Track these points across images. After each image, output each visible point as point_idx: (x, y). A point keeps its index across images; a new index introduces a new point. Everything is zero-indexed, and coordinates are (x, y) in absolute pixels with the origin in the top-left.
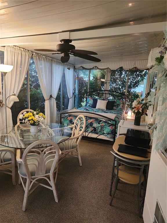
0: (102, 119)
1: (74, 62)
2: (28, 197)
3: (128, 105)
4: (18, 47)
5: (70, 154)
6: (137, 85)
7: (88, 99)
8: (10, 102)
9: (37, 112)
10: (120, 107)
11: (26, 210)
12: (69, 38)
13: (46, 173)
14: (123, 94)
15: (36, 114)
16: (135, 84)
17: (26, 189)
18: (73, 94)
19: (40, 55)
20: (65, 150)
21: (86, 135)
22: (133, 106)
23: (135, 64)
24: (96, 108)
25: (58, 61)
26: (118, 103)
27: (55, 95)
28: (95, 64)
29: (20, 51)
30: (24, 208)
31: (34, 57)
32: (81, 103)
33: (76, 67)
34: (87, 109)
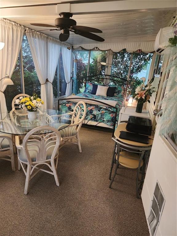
0: (103, 106)
1: (72, 41)
2: (30, 181)
3: (129, 91)
4: (8, 20)
5: (69, 141)
6: (140, 69)
7: (88, 85)
8: (3, 85)
9: (34, 97)
10: (121, 94)
11: (28, 193)
12: (69, 11)
13: (47, 159)
14: (124, 80)
15: (34, 99)
16: (137, 70)
17: (27, 174)
18: (71, 78)
19: (34, 31)
20: (65, 137)
21: (86, 123)
22: (136, 93)
23: (140, 45)
24: (95, 94)
25: (54, 39)
26: (119, 89)
27: (51, 79)
28: (95, 44)
29: (11, 26)
30: (26, 192)
31: (27, 33)
32: (80, 89)
33: (74, 47)
34: (86, 96)
